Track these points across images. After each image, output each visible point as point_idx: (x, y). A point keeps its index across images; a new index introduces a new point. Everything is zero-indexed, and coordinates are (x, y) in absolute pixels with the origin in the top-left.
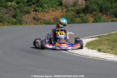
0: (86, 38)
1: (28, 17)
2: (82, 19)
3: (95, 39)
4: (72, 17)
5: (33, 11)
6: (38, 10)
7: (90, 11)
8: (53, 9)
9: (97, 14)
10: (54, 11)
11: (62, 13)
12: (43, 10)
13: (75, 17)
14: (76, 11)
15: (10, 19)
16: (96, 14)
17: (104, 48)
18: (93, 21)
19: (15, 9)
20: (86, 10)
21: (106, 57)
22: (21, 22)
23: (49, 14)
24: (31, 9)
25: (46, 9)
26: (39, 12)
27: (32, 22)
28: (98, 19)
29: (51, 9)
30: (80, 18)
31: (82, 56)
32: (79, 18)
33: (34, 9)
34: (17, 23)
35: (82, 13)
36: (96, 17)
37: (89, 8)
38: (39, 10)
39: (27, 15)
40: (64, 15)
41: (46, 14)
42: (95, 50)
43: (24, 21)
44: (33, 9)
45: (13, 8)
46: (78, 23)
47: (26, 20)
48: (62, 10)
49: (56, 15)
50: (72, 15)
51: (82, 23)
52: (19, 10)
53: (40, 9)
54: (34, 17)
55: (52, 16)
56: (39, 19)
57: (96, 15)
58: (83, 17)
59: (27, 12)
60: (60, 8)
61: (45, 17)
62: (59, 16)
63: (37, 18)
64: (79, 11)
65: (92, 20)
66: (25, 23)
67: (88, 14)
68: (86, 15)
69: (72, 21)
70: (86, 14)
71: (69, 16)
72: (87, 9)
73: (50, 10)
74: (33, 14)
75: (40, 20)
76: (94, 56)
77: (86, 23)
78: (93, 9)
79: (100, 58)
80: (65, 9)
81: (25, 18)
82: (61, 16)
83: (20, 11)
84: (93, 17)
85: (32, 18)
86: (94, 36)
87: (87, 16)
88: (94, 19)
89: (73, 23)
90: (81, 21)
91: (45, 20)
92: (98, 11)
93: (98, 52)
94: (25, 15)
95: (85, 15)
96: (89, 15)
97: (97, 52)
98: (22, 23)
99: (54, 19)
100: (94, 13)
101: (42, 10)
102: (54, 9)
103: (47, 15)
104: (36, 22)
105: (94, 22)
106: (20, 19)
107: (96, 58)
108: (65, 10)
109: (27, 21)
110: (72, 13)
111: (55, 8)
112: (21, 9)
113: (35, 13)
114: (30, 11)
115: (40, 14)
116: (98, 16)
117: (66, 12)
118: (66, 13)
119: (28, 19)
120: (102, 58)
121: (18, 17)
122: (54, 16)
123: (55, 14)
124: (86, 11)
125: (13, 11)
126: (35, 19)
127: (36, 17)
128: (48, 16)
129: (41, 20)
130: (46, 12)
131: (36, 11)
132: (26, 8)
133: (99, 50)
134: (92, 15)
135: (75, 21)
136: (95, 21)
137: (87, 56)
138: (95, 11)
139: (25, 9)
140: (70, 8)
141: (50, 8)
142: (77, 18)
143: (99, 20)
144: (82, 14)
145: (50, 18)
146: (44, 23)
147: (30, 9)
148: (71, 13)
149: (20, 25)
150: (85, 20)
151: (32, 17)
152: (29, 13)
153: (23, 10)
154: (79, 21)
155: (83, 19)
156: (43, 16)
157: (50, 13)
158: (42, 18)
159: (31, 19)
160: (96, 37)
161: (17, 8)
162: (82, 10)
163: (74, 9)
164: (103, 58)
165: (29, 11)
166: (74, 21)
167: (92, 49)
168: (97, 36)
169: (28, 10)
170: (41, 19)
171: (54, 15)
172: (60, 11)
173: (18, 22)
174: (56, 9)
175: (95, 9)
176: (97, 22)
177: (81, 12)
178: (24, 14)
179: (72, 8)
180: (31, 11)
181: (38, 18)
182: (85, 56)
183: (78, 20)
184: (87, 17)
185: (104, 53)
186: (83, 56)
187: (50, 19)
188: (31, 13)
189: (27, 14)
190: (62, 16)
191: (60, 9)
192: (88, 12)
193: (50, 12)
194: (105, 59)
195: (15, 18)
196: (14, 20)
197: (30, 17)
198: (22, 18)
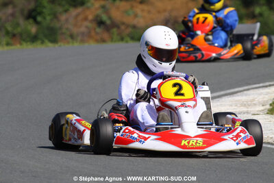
15: (18, 24)
22: (55, 34)
23: (150, 8)
34: (41, 36)
39: (74, 12)
41: (137, 7)
43: (64, 31)
47: (70, 27)
49: (171, 10)
54: (97, 16)
55: (159, 12)
56: (114, 25)
58: (265, 15)
61: (136, 15)
63: (108, 22)
74: (95, 7)
75: (118, 27)
81: (67, 20)
85: (91, 21)
91: (134, 27)
95: (271, 8)
98: (59, 37)
103: (143, 10)
104: (106, 35)
106: (52, 25)
109: (75, 31)
115: (118, 8)
119: (79, 24)
121: (45, 18)
122: (167, 14)
123: (169, 8)
126: (101, 23)
127: (104, 18)
128: (145, 14)
129: (123, 27)
149: (50, 45)
151: (90, 17)
152: (82, 3)
156: (129, 15)
157: (153, 4)
158: (125, 21)
159: (87, 23)
170: (123, 24)
171: (165, 11)
178: (63, 6)
181: (112, 22)
188: (89, 5)
189: (75, 6)
195: (35, 21)
196: (29, 27)
197: (86, 19)
198: (59, 20)
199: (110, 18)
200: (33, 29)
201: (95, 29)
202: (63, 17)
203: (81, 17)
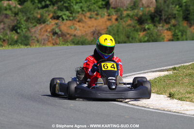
0: (147, 72)
1: (42, 31)
2: (148, 33)
3: (166, 73)
4: (130, 31)
5: (51, 18)
6: (61, 16)
7: (163, 19)
8: (91, 15)
9: (179, 25)
10: (93, 19)
11: (110, 22)
12: (72, 16)
13: (134, 30)
14: (136, 18)
15: (7, 34)
16: (176, 23)
17: (181, 91)
18: (170, 37)
19: (16, 14)
20: (157, 17)
21: (182, 109)
22: (28, 40)
23: (84, 25)
24: (47, 14)
25: (77, 15)
26: (63, 19)
27: (50, 39)
28: (180, 34)
29: (88, 14)
30: (144, 33)
31: (136, 107)
32: (144, 31)
33: (54, 15)
34: (20, 41)
35: (149, 22)
36: (175, 29)
37: (163, 12)
38: (64, 17)
39: (39, 27)
40: (114, 26)
41: (76, 24)
42: (162, 96)
43: (34, 38)
44: (51, 15)
45: (12, 12)
46: (141, 42)
47: (37, 36)
48: (109, 16)
49: (96, 27)
50: (129, 25)
51: (148, 41)
52: (23, 16)
53: (65, 14)
54: (53, 29)
55: (89, 27)
56: (63, 35)
57: (177, 26)
58: (151, 30)
59: (39, 20)
60: (105, 12)
61: (76, 29)
62: (103, 28)
63: (60, 33)
64: (144, 18)
65: (168, 35)
66: (36, 42)
67: (161, 25)
68: (157, 27)
69: (128, 37)
70: (157, 24)
71: (123, 27)
72: (159, 15)
73: (85, 16)
74: (52, 24)
75: (66, 36)
76: (160, 108)
77: (156, 41)
78: (170, 15)
79: (170, 111)
80: (114, 14)
81: (35, 31)
82: (107, 28)
83: (25, 18)
84: (170, 30)
85: (50, 32)
86: (165, 68)
87: (159, 28)
88: (173, 33)
89: (130, 42)
90: (146, 39)
91: (75, 36)
92: (181, 19)
93: (169, 99)
94: (35, 26)
95: (154, 25)
96: (162, 27)
97: (166, 98)
98: (30, 42)
99: (93, 34)
100: (173, 21)
101: (69, 17)
102: (92, 13)
103: (80, 26)
104: (58, 41)
105: (172, 40)
106: (26, 34)
107: (164, 110)
108: (114, 17)
109: (40, 38)
110: (129, 22)
111: (96, 12)
112: (28, 14)
113: (56, 21)
114: (45, 19)
115: (65, 25)
116: (181, 28)
117: (117, 20)
118: (116, 23)
119: (42, 34)
120: (174, 111)
121: (22, 30)
122: (94, 29)
123: (95, 25)
124: (157, 19)
125: (12, 18)
126: (55, 33)
127: (57, 30)
128: (81, 28)
129: (68, 36)
130: (77, 20)
131: (58, 18)
132: (37, 13)
133: (170, 94)
134: (169, 26)
135: (135, 38)
136: (175, 38)
137: (145, 107)
138: (175, 18)
139: (35, 15)
140: (125, 13)
141: (86, 13)
142: (139, 33)
143: (182, 35)
144: (148, 24)
145: (85, 31)
146: (74, 42)
147: (45, 14)
148: (127, 21)
150: (155, 35)
151: (49, 30)
152: (44, 22)
153: (32, 16)
154: (142, 39)
155: (152, 34)
156: (72, 29)
157: (85, 22)
158: (69, 32)
159: (47, 33)
160: (167, 70)
161: (20, 13)
162: (149, 17)
163: (133, 15)
164: (176, 111)
165: (44, 17)
166: (132, 39)
167: (158, 94)
168: (171, 67)
169: (42, 16)
170: (68, 34)
171: (93, 26)
172: (106, 17)
173: (22, 41)
174: (97, 15)
175: (175, 14)
176: (178, 39)
177: (147, 20)
178: (33, 23)
179: (129, 12)
180: (49, 18)
181: (62, 33)
182: (143, 107)
183: (141, 36)
184: (158, 30)
185: (180, 102)
186: (138, 107)
187: (84, 34)
188: (48, 23)
189: (40, 23)
190: (109, 28)
191: (104, 14)
192: (160, 19)
193: (86, 20)
194: (181, 113)
195: (17, 32)
196: (13, 36)
197: (46, 31)
198: (30, 32)
199: (60, 31)
200: (15, 37)
201: (52, 37)
202: (33, 30)
203: (44, 29)
